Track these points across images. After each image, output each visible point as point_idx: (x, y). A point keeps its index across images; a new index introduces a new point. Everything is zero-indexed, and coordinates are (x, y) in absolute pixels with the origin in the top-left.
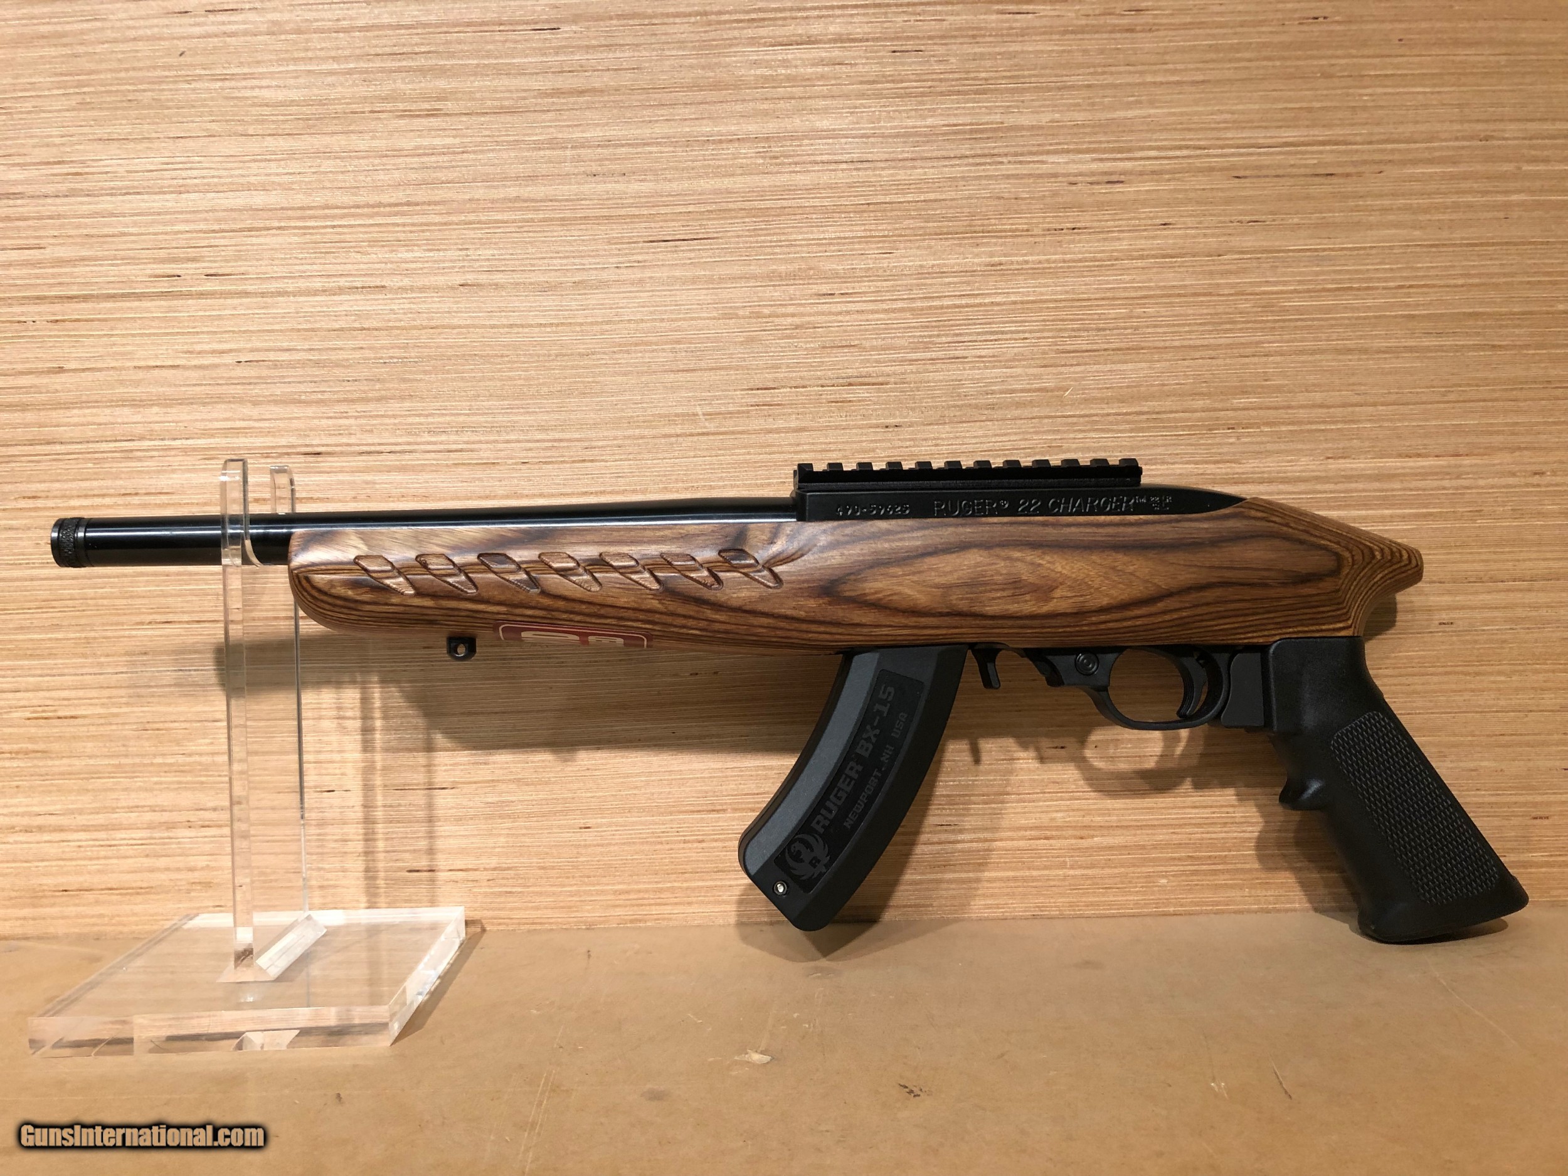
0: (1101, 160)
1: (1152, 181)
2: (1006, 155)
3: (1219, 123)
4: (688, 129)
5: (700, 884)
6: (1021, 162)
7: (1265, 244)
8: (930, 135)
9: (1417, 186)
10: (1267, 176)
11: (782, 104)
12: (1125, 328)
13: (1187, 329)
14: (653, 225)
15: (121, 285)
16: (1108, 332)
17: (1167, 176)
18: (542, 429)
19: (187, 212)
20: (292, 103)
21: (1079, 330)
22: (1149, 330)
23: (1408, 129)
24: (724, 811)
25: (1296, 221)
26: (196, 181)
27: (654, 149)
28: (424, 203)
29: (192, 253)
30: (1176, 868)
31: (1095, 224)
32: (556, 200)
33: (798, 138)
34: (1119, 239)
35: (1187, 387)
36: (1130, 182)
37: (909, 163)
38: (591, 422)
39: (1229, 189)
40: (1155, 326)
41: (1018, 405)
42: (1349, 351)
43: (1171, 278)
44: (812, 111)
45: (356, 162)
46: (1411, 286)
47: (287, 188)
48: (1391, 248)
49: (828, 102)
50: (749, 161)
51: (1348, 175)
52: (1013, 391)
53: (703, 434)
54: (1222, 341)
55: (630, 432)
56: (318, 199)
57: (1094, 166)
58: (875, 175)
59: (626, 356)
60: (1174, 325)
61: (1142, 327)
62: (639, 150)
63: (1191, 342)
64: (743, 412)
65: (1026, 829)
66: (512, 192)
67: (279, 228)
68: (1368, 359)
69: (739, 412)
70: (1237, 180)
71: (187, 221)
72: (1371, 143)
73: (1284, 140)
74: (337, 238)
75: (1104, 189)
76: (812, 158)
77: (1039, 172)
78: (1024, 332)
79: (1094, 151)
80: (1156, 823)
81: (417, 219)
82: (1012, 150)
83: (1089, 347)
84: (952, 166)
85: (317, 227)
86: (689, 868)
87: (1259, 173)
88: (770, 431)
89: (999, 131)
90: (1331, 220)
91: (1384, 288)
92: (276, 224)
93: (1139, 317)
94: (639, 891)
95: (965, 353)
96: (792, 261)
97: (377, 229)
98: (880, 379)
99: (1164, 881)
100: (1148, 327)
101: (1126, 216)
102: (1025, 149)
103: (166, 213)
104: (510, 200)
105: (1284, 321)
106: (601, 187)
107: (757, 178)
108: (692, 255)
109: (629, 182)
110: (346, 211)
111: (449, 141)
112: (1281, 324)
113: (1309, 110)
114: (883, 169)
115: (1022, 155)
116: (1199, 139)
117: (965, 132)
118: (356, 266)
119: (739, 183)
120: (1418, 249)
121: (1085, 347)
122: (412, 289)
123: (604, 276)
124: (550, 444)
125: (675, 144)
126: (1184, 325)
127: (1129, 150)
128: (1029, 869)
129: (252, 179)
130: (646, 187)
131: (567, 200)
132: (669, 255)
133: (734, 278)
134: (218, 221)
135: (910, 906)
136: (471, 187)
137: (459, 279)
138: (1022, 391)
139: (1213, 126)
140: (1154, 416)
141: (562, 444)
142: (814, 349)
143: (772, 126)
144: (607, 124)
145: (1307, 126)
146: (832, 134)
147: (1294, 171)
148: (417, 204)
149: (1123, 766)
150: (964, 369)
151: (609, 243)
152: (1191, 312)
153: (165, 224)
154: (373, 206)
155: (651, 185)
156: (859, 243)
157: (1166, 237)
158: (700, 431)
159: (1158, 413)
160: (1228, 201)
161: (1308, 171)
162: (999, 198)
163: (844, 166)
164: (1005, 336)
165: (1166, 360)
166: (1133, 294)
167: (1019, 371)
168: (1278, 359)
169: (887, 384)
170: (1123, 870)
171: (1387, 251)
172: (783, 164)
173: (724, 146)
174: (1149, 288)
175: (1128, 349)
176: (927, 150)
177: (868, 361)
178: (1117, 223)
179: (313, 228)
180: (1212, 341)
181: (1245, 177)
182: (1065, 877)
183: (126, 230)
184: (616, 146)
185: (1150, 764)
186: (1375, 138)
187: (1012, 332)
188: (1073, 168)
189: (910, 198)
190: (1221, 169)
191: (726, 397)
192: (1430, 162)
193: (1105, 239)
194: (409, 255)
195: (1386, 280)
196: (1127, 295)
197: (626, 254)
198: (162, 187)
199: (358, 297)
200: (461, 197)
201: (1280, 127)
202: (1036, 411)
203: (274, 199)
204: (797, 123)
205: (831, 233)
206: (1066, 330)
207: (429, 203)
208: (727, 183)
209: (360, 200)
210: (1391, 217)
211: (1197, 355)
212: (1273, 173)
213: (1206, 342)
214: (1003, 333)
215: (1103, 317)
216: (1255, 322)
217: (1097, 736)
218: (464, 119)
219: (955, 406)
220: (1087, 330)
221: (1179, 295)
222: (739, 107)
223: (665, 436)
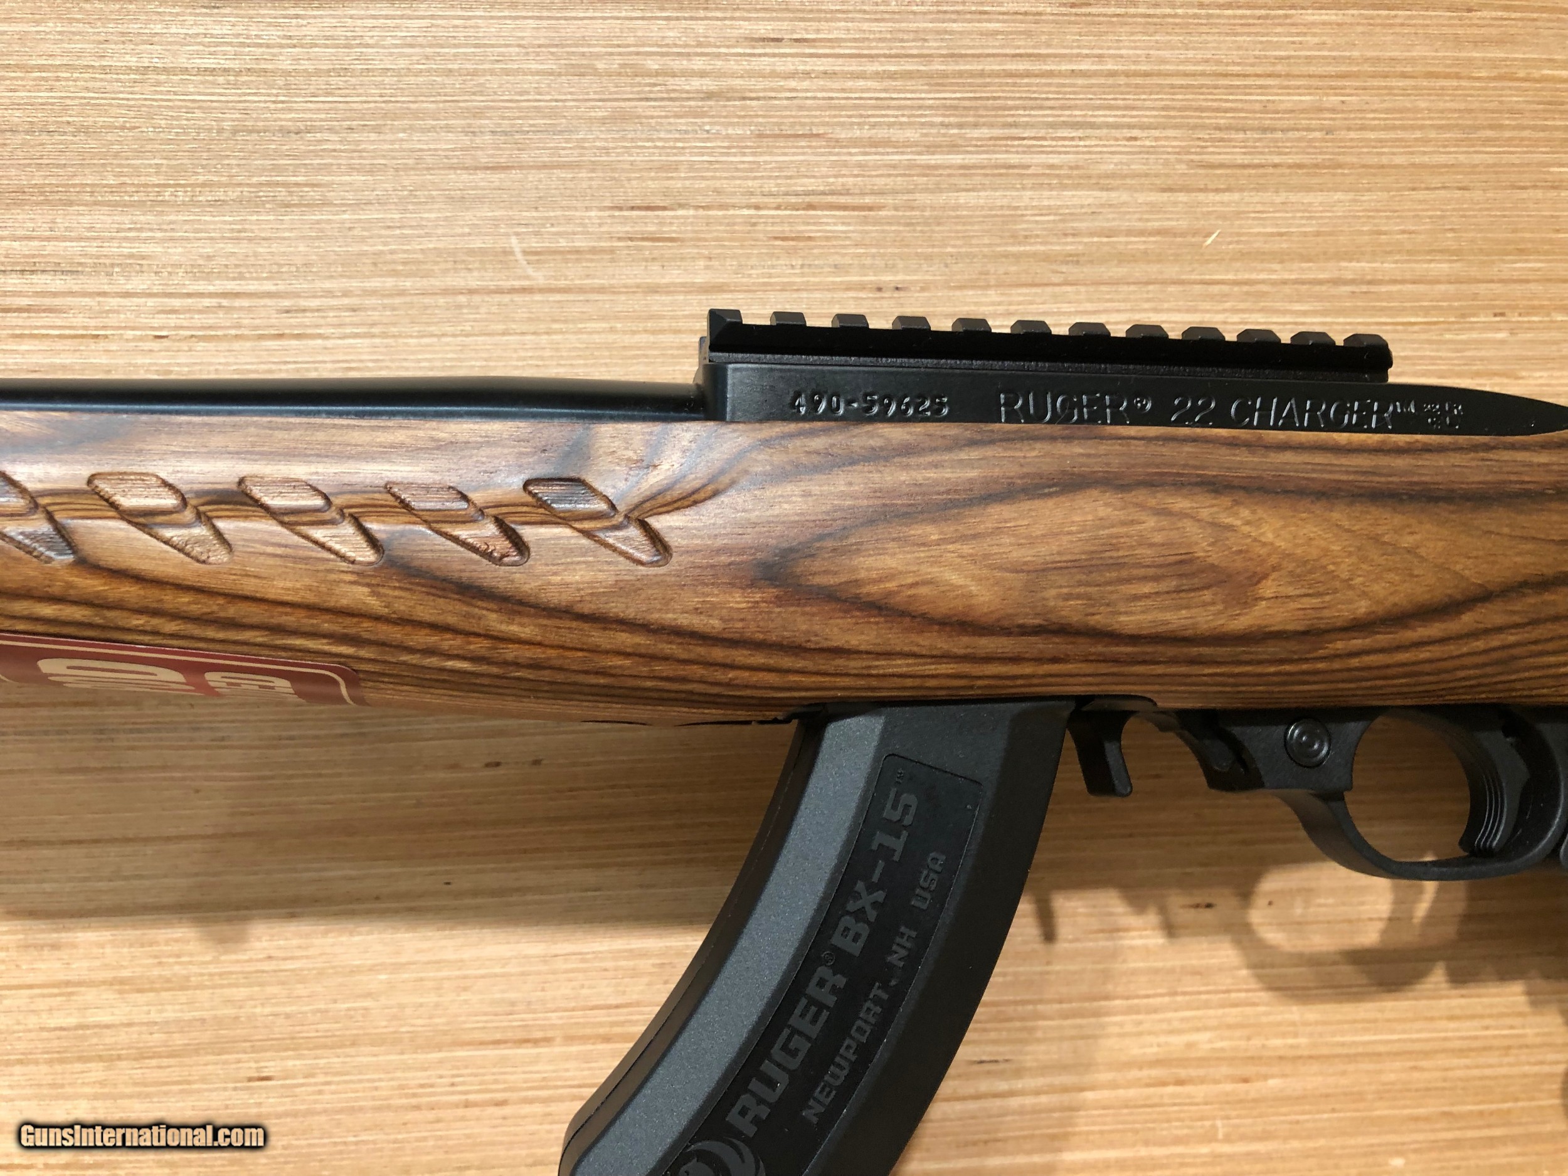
12: (1308, 129)
13: (1418, 134)
16: (1279, 135)
18: (197, 271)
21: (1228, 128)
24: (547, 1041)
38: (299, 260)
40: (1363, 128)
41: (1123, 258)
52: (1111, 233)
53: (524, 290)
55: (375, 283)
59: (373, 136)
60: (1394, 128)
63: (1426, 159)
64: (602, 251)
65: (1140, 1064)
69: (593, 251)
78: (1130, 126)
80: (1382, 1049)
83: (1247, 160)
88: (654, 289)
95: (1026, 159)
98: (868, 200)
100: (1349, 129)
121: (1240, 159)
124: (213, 302)
126: (1413, 128)
138: (1129, 233)
140: (1364, 288)
141: (237, 303)
142: (742, 138)
149: (1320, 942)
150: (1024, 188)
158: (517, 284)
159: (1370, 283)
164: (1097, 132)
165: (1382, 190)
167: (1125, 197)
169: (880, 208)
175: (1316, 166)
177: (845, 164)
180: (1462, 158)
185: (1370, 937)
187: (1108, 126)
191: (569, 220)
202: (1153, 270)
206: (1204, 127)
211: (1436, 182)
214: (1093, 126)
215: (1270, 106)
217: (1273, 883)
219: (1006, 256)
220: (1244, 130)
223: (446, 292)
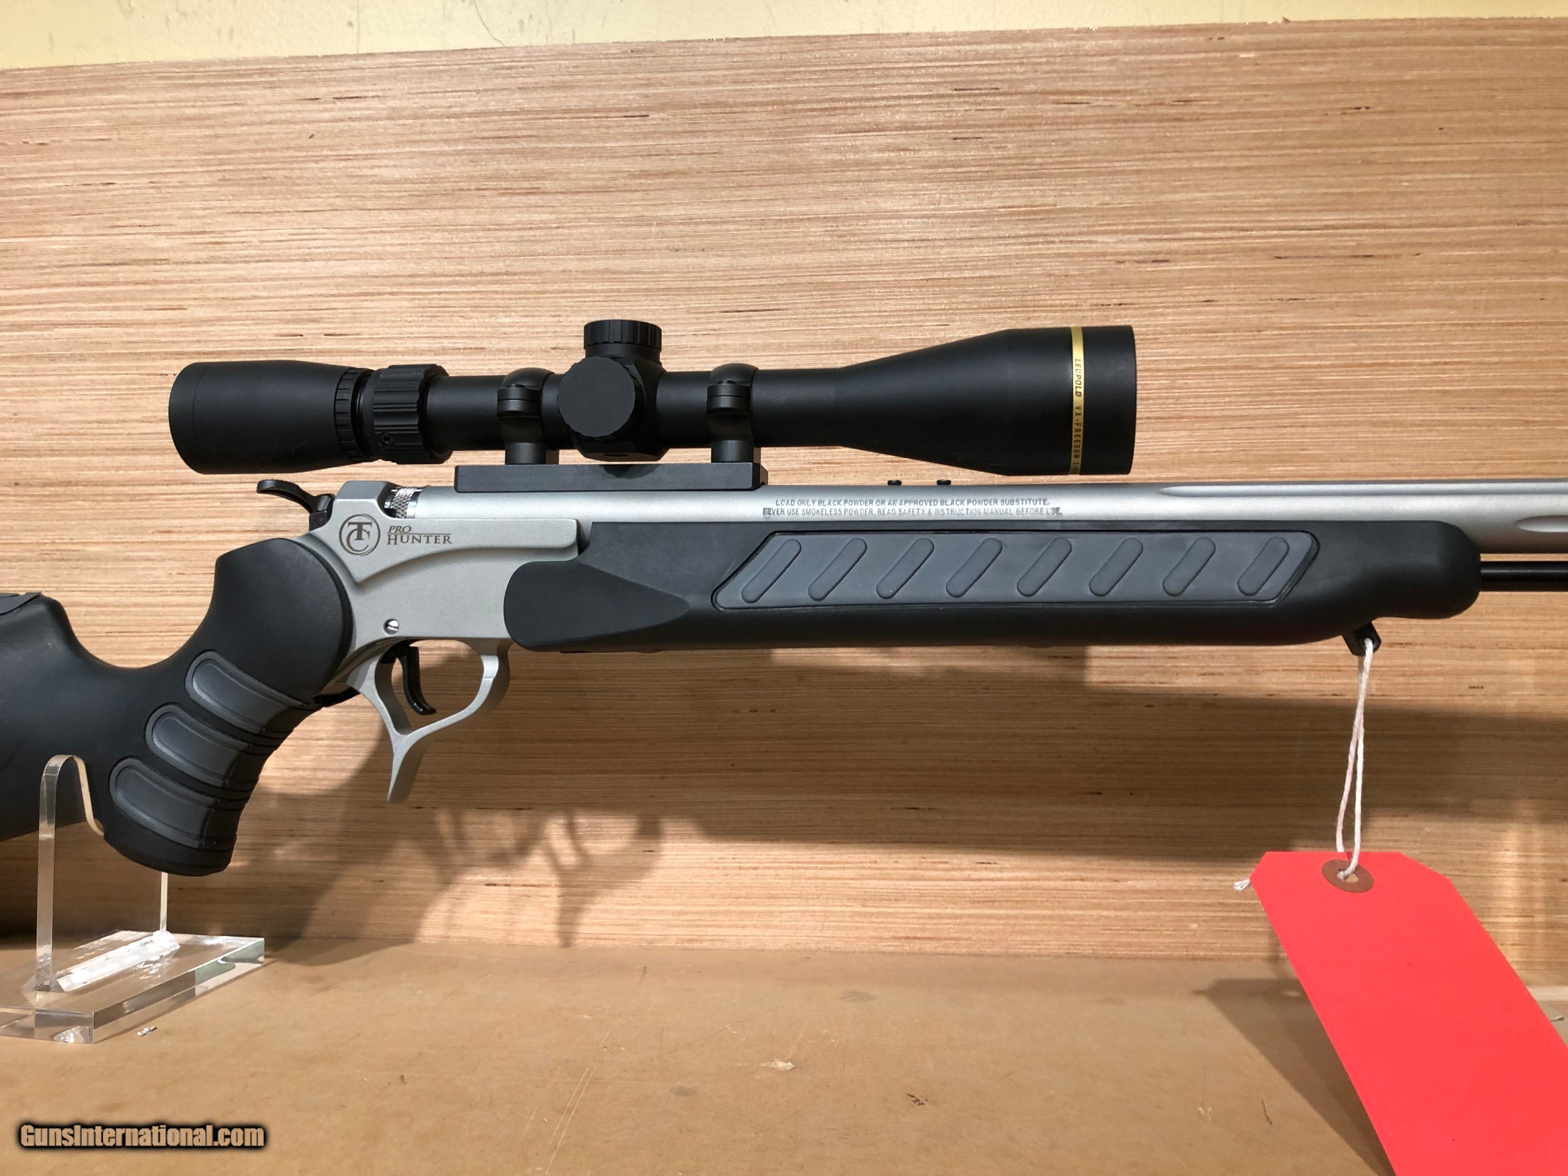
0: (1148, 240)
1: (1196, 260)
2: (1057, 235)
3: (1262, 206)
4: (762, 209)
5: (754, 908)
6: (1071, 242)
7: (1304, 320)
8: (986, 217)
9: (1454, 268)
10: (1307, 257)
11: (849, 187)
14: (728, 296)
15: (250, 343)
17: (1210, 256)
19: (310, 278)
20: (407, 181)
22: (1191, 400)
23: (1447, 214)
25: (1334, 299)
26: (320, 250)
27: (732, 227)
28: (521, 274)
29: (314, 314)
30: (1207, 914)
31: (1142, 301)
32: (641, 273)
33: (863, 218)
34: (1162, 315)
35: (1225, 455)
36: (1175, 261)
37: (966, 243)
39: (1270, 269)
42: (1385, 424)
43: (1213, 352)
44: (878, 194)
45: (461, 235)
46: (1446, 363)
47: (400, 256)
48: (1426, 326)
49: (892, 185)
50: (817, 239)
51: (1386, 257)
54: (1259, 412)
56: (427, 267)
57: (1141, 246)
58: (934, 253)
61: (1184, 397)
62: (718, 228)
66: (601, 264)
67: (392, 294)
68: (1402, 432)
70: (1278, 260)
71: (311, 286)
72: (1410, 226)
73: (1325, 223)
74: (443, 303)
75: (1150, 268)
76: (876, 237)
77: (1089, 251)
79: (1143, 232)
81: (514, 287)
82: (1064, 230)
84: (1007, 245)
85: (425, 293)
86: (743, 893)
87: (1299, 254)
89: (1051, 213)
90: (1369, 299)
91: (1420, 364)
92: (389, 290)
93: (1181, 388)
94: (696, 913)
96: (854, 331)
97: (478, 296)
99: (1194, 926)
101: (1171, 293)
102: (1077, 230)
103: (293, 278)
104: (599, 272)
105: (1321, 394)
106: (681, 261)
107: (825, 255)
108: (763, 324)
109: (708, 256)
110: (451, 279)
111: (545, 217)
112: (1319, 397)
113: (1350, 194)
114: (942, 247)
115: (1073, 235)
116: (1242, 222)
117: (1019, 214)
118: (459, 330)
119: (808, 259)
120: (1454, 328)
122: (509, 351)
123: (683, 342)
125: (751, 223)
127: (1175, 231)
128: (1065, 908)
129: (369, 249)
130: (724, 262)
131: (651, 273)
132: (742, 324)
133: (802, 346)
134: (337, 286)
135: (951, 939)
136: (564, 259)
137: (552, 343)
139: (1256, 209)
143: (839, 208)
144: (689, 204)
145: (1348, 210)
146: (896, 215)
147: (1334, 252)
148: (515, 274)
151: (688, 312)
152: (1231, 384)
153: (291, 288)
154: (475, 275)
155: (728, 260)
156: (918, 315)
157: (1208, 313)
160: (1270, 280)
161: (1348, 253)
162: (1050, 275)
163: (906, 244)
166: (1175, 366)
168: (1315, 430)
170: (1154, 913)
171: (1423, 329)
172: (849, 242)
173: (796, 224)
174: (1191, 361)
176: (986, 231)
178: (1161, 300)
179: (421, 293)
181: (1286, 258)
182: (1100, 917)
183: (257, 294)
184: (696, 224)
186: (1414, 222)
188: (1123, 248)
189: (967, 274)
190: (1264, 250)
192: (1469, 245)
193: (1150, 315)
194: (507, 320)
195: (1422, 356)
196: (1170, 367)
197: (703, 323)
198: (289, 255)
199: (460, 357)
200: (554, 268)
201: (1322, 211)
203: (387, 266)
204: (863, 205)
205: (891, 306)
207: (526, 273)
208: (797, 259)
209: (465, 269)
210: (1428, 297)
212: (1314, 254)
213: (1244, 413)
216: (1292, 394)
218: (560, 197)
221: (1221, 368)
222: (810, 189)
